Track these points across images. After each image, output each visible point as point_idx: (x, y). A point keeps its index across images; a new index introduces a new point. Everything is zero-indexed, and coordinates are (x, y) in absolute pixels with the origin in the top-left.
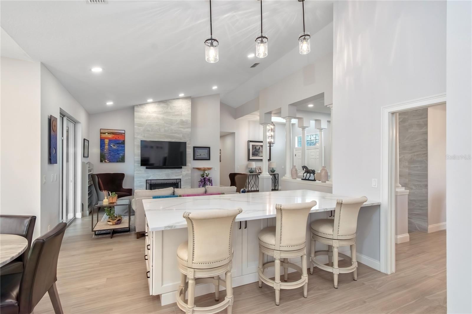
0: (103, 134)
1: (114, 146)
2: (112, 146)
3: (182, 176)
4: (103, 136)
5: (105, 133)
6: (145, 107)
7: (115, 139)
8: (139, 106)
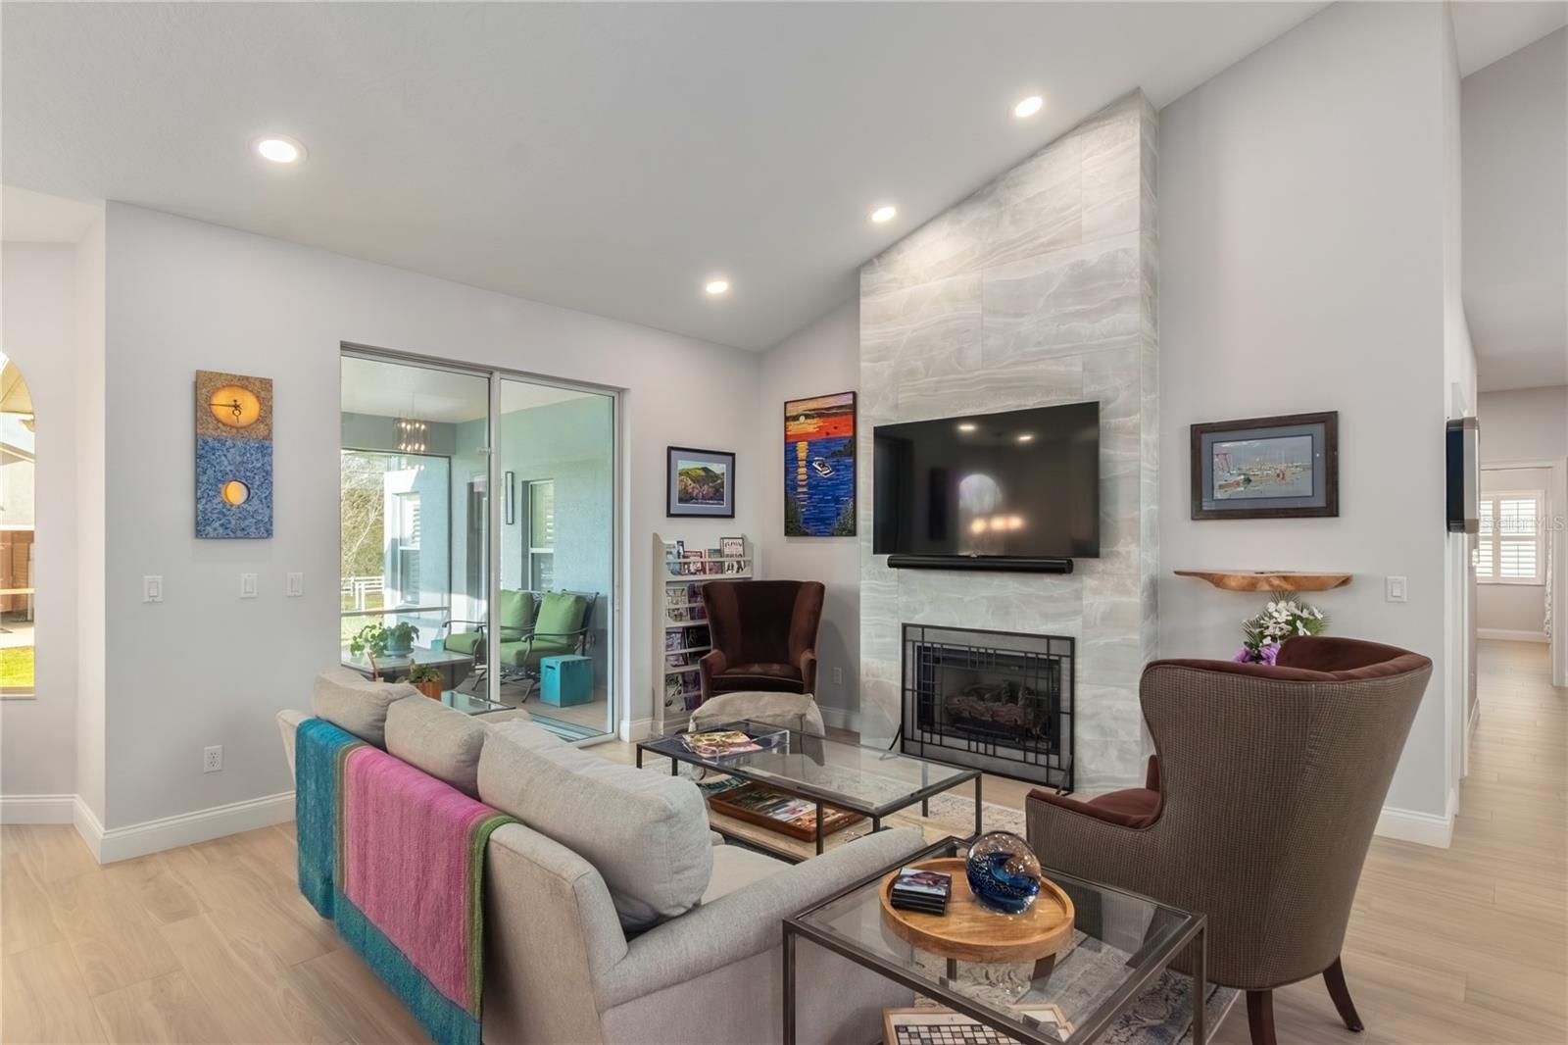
0: (792, 423)
1: (824, 466)
2: (817, 466)
3: (1079, 621)
4: (795, 428)
5: (796, 418)
6: (900, 257)
7: (824, 436)
8: (875, 261)
